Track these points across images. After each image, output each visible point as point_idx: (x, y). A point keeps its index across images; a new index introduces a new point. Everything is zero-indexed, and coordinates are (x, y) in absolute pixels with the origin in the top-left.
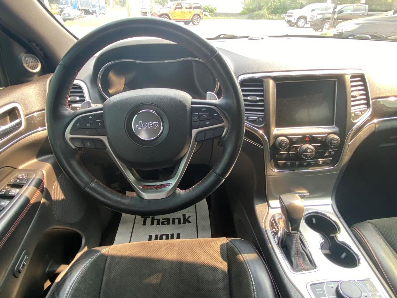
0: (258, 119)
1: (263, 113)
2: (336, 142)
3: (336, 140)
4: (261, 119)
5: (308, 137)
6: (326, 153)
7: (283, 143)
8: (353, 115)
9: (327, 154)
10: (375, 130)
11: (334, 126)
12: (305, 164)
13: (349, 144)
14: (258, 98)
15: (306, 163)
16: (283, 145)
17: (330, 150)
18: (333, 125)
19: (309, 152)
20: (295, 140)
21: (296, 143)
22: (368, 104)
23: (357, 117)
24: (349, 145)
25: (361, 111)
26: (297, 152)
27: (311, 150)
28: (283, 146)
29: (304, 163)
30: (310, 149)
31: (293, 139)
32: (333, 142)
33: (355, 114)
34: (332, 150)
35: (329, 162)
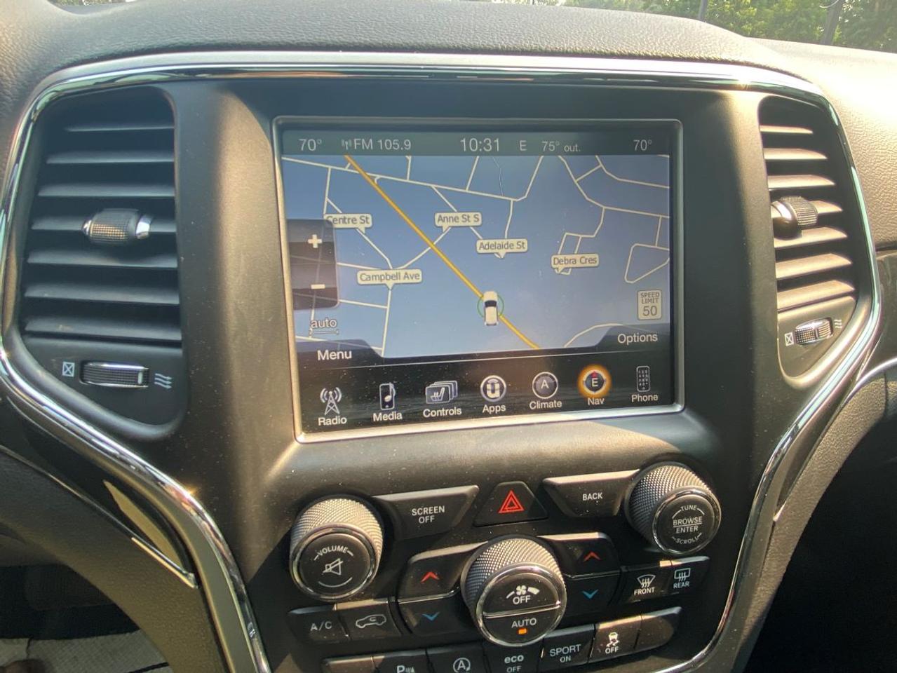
0: (148, 376)
1: (176, 336)
2: (694, 524)
3: (698, 514)
4: (164, 381)
5: (518, 490)
6: (639, 586)
7: (331, 557)
8: (789, 339)
9: (646, 587)
10: (886, 410)
11: (678, 408)
12: (511, 664)
13: (776, 518)
14: (143, 228)
15: (521, 658)
16: (329, 569)
17: (664, 563)
18: (668, 399)
19: (523, 606)
20: (425, 515)
21: (437, 534)
22: (858, 276)
23: (810, 350)
24: (774, 523)
25: (829, 317)
26: (458, 594)
27: (535, 591)
28: (331, 578)
29: (507, 660)
30: (529, 582)
31: (415, 512)
32: (680, 525)
33: (798, 335)
34: (675, 563)
35: (667, 632)
